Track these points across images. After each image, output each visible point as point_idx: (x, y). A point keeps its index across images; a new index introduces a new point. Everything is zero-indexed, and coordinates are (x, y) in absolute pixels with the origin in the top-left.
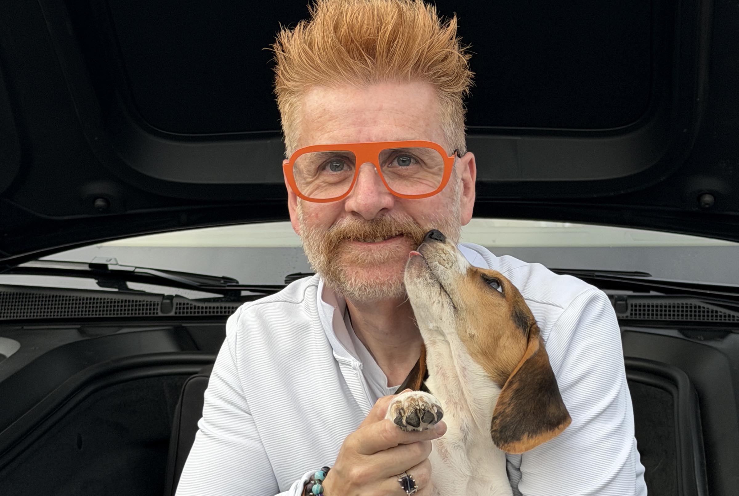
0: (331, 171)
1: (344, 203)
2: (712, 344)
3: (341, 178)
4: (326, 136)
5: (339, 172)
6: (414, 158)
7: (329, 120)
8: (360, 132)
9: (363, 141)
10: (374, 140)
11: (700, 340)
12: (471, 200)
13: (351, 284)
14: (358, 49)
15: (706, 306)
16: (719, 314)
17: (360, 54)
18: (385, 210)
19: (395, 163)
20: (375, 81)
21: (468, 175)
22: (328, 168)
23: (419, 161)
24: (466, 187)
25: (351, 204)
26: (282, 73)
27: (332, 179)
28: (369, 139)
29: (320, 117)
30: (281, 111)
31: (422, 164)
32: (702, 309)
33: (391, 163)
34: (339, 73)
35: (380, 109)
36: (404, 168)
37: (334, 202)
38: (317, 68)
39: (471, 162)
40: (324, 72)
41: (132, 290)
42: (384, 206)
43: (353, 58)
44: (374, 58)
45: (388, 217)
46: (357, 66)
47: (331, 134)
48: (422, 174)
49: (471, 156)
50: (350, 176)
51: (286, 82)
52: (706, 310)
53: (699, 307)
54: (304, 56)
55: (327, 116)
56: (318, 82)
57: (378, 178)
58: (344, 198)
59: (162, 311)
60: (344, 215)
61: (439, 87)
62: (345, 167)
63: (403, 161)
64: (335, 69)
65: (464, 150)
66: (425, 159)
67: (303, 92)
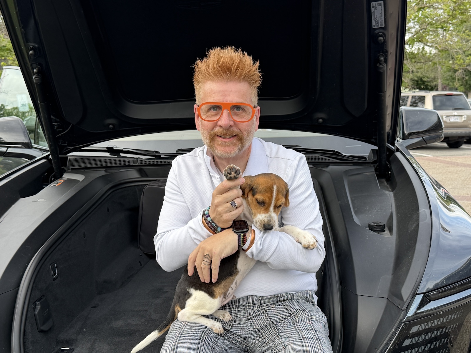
0: (213, 111)
1: (217, 123)
2: (323, 169)
3: (216, 113)
4: (212, 99)
5: (215, 111)
6: (242, 108)
7: (214, 94)
8: (224, 99)
9: (225, 102)
10: (229, 101)
11: (319, 168)
12: (258, 122)
13: (217, 152)
14: (225, 70)
15: (321, 156)
16: (325, 159)
17: (226, 72)
18: (231, 126)
19: (235, 110)
20: (230, 81)
21: (257, 114)
22: (212, 109)
23: (243, 110)
24: (257, 118)
25: (219, 123)
26: (197, 75)
27: (213, 114)
28: (227, 101)
29: (210, 92)
30: (195, 88)
31: (244, 111)
32: (319, 158)
33: (234, 109)
34: (218, 78)
35: (231, 91)
36: (238, 111)
37: (213, 122)
38: (210, 75)
39: (259, 110)
40: (212, 76)
41: (122, 156)
42: (231, 125)
43: (223, 73)
44: (230, 73)
45: (231, 129)
46: (224, 75)
47: (214, 98)
48: (244, 114)
49: (259, 108)
50: (219, 113)
51: (198, 78)
52: (321, 158)
53: (318, 157)
54: (206, 70)
55: (213, 92)
56: (210, 80)
57: (230, 115)
58: (218, 120)
59: (134, 163)
60: (216, 127)
61: (251, 84)
62: (218, 110)
63: (238, 109)
64: (217, 76)
65: (257, 106)
66: (245, 109)
67: (205, 82)
